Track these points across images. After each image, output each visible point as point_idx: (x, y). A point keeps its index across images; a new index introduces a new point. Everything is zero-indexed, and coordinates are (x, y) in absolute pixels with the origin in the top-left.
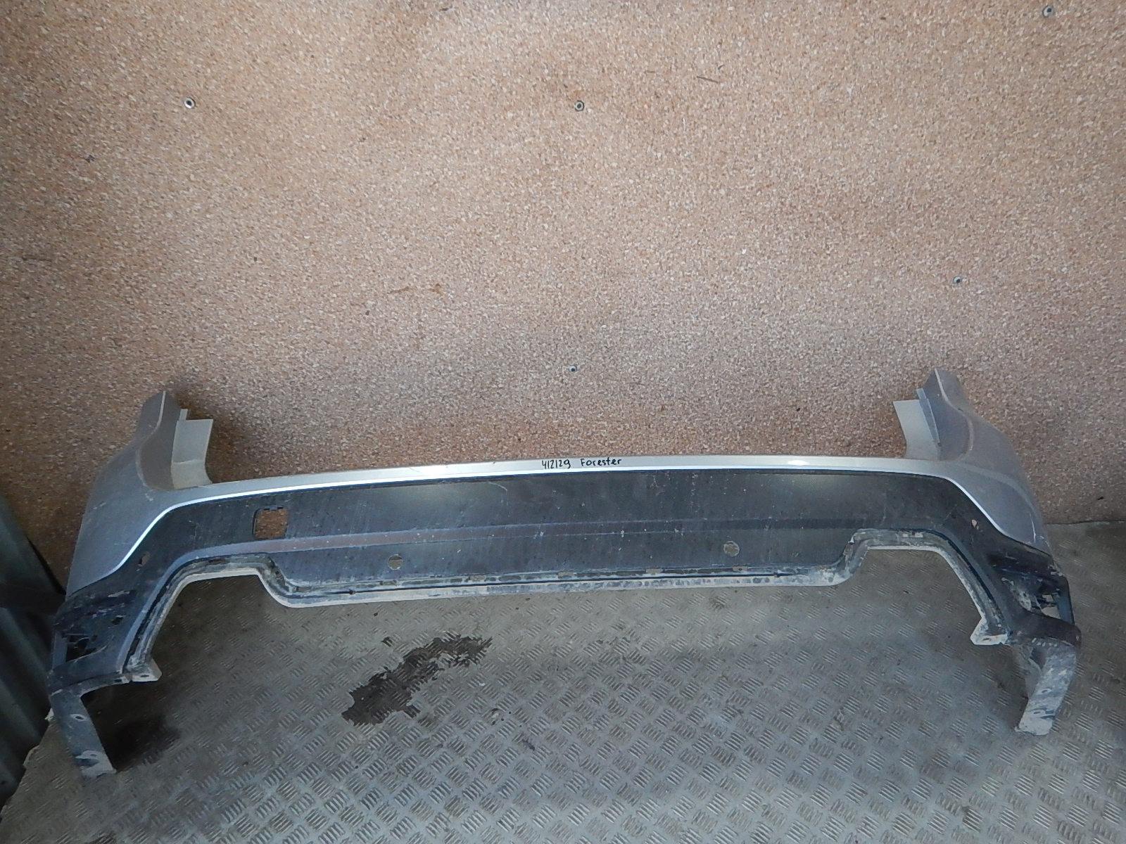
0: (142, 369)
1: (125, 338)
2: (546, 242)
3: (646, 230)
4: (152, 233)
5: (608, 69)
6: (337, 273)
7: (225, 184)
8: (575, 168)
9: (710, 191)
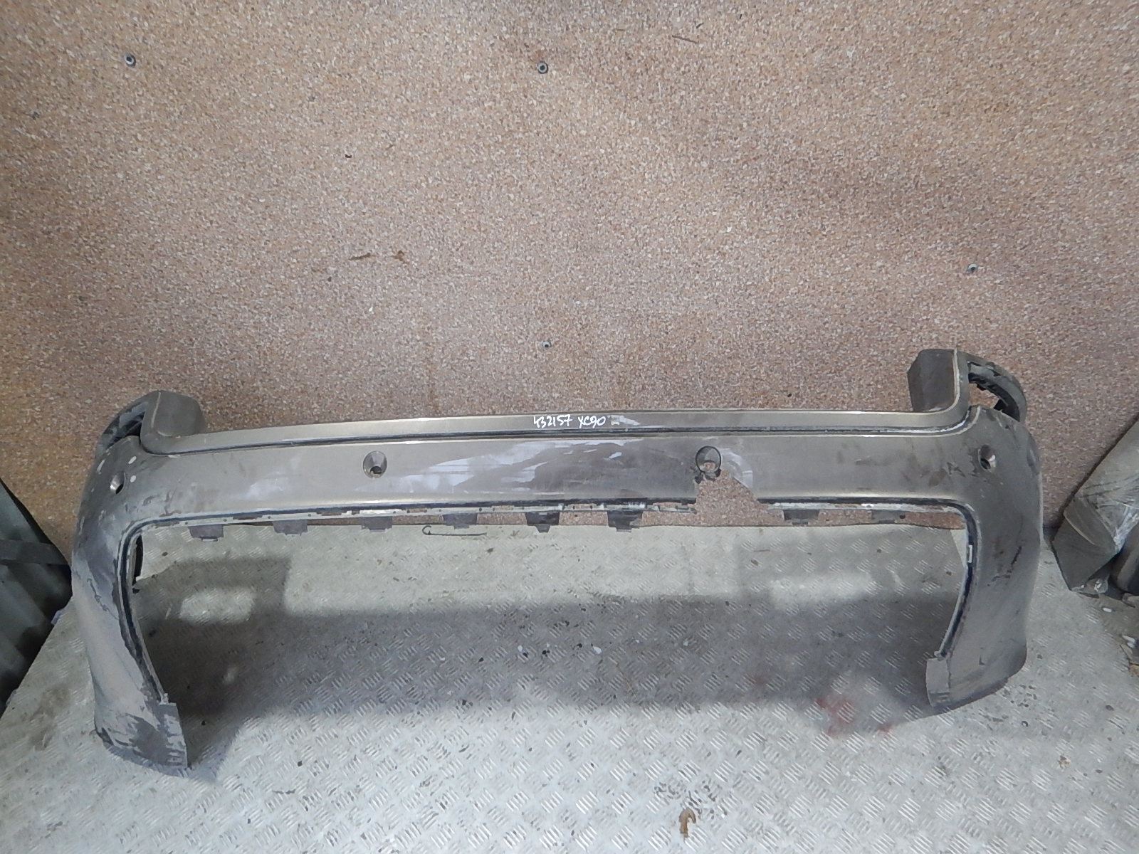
1: (90, 297)
2: (512, 214)
3: (620, 204)
4: (105, 194)
5: (573, 26)
7: (174, 145)
8: (540, 135)
9: (690, 164)
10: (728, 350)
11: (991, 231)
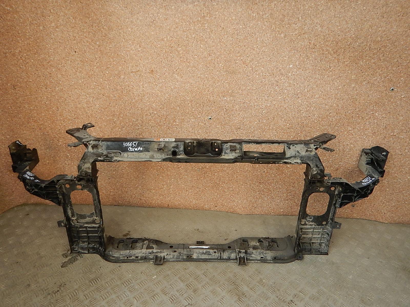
0: (24, 100)
1: (18, 85)
2: (201, 54)
3: (247, 51)
4: (34, 36)
6: (109, 62)
7: (65, 15)
8: (216, 19)
9: (276, 35)
10: (288, 125)
11: (400, 72)
